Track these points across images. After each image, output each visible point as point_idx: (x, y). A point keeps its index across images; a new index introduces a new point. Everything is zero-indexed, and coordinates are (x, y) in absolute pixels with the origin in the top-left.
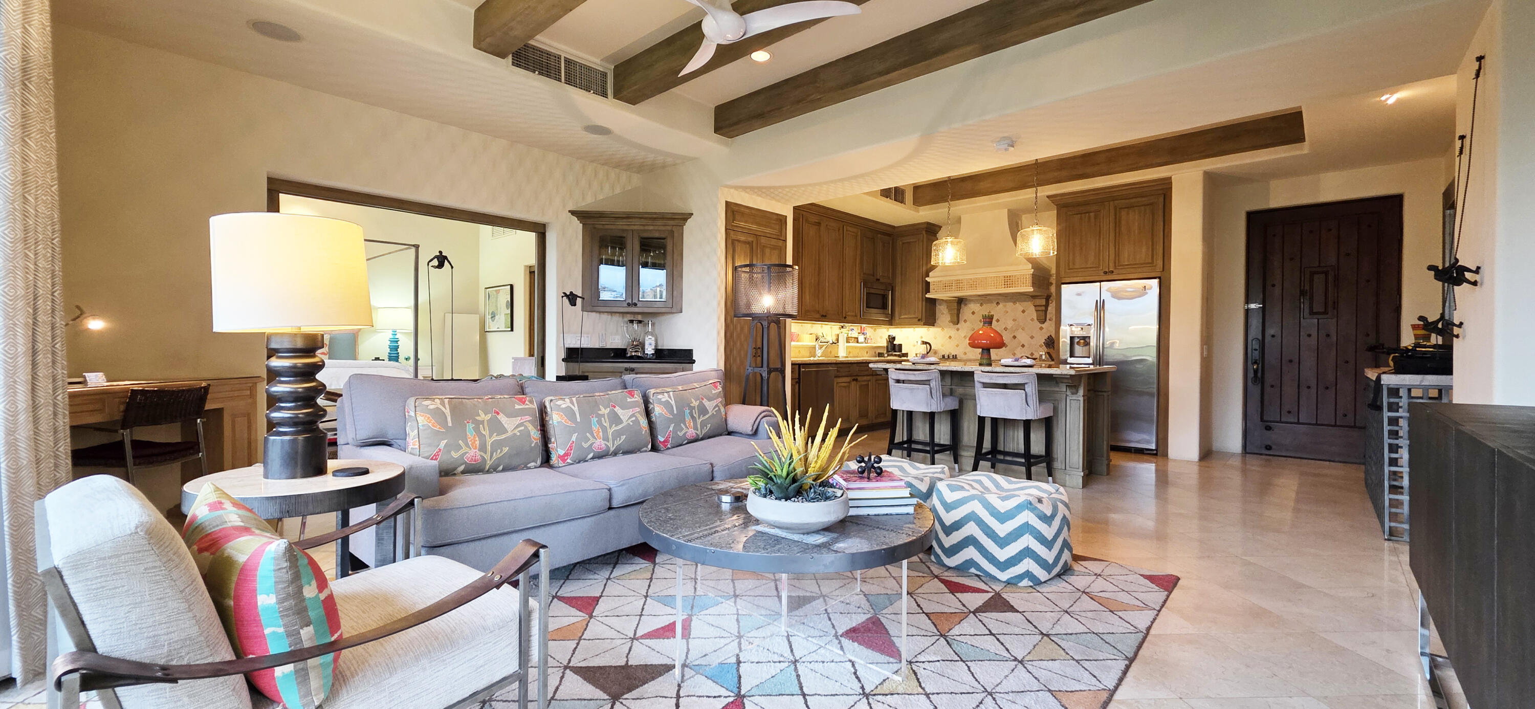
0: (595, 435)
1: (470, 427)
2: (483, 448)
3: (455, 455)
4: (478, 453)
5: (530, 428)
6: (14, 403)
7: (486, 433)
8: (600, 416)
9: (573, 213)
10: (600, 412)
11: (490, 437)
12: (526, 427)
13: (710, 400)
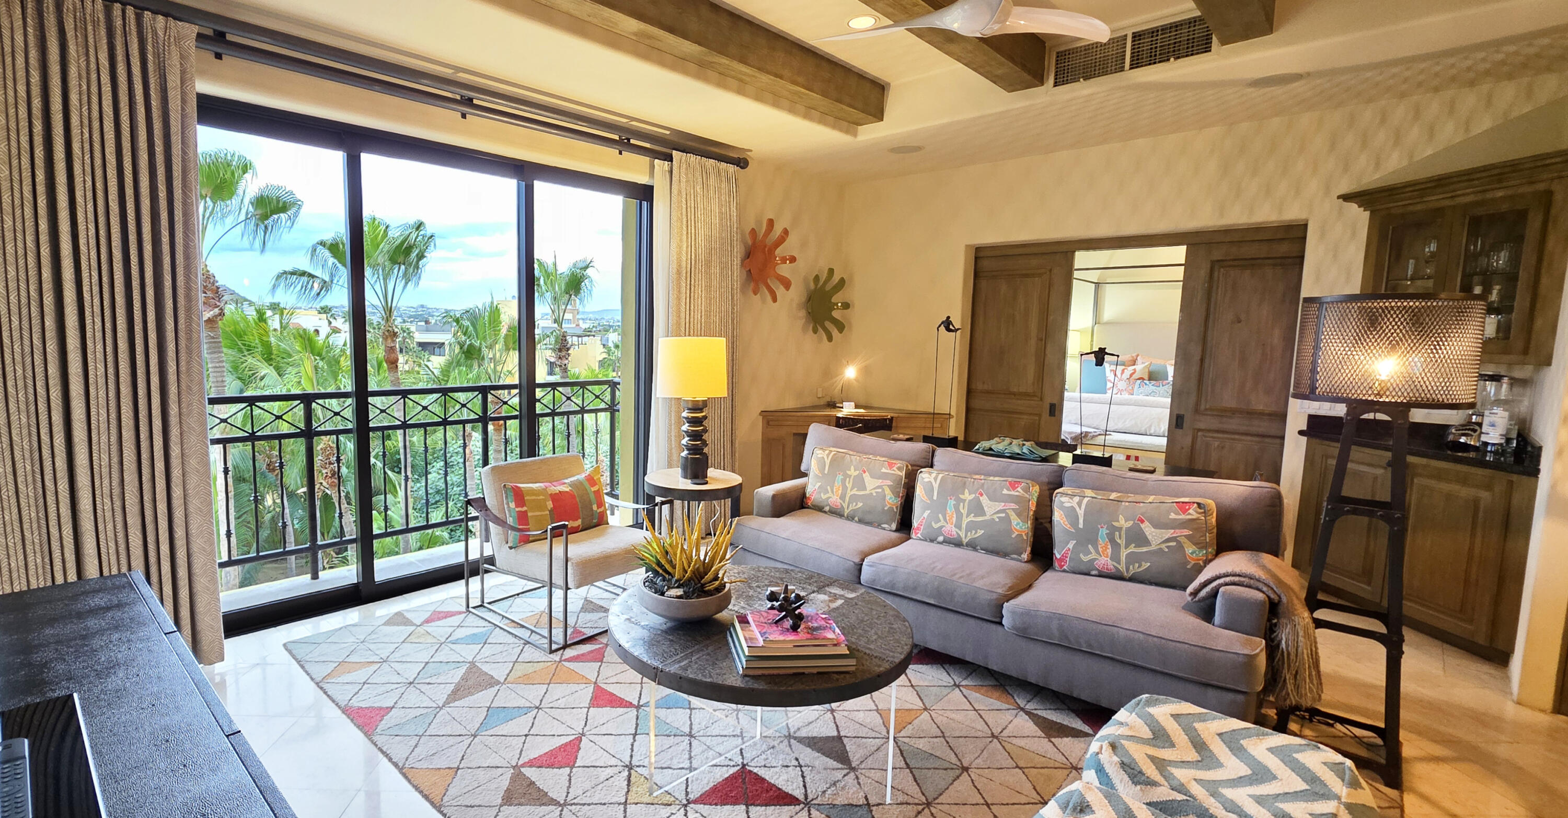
0: (948, 518)
1: (840, 477)
2: (843, 497)
3: (824, 497)
4: (839, 501)
5: (886, 493)
6: (670, 420)
7: (849, 486)
8: (959, 501)
9: (1346, 198)
10: (961, 496)
11: (851, 490)
12: (883, 490)
13: (1157, 525)
